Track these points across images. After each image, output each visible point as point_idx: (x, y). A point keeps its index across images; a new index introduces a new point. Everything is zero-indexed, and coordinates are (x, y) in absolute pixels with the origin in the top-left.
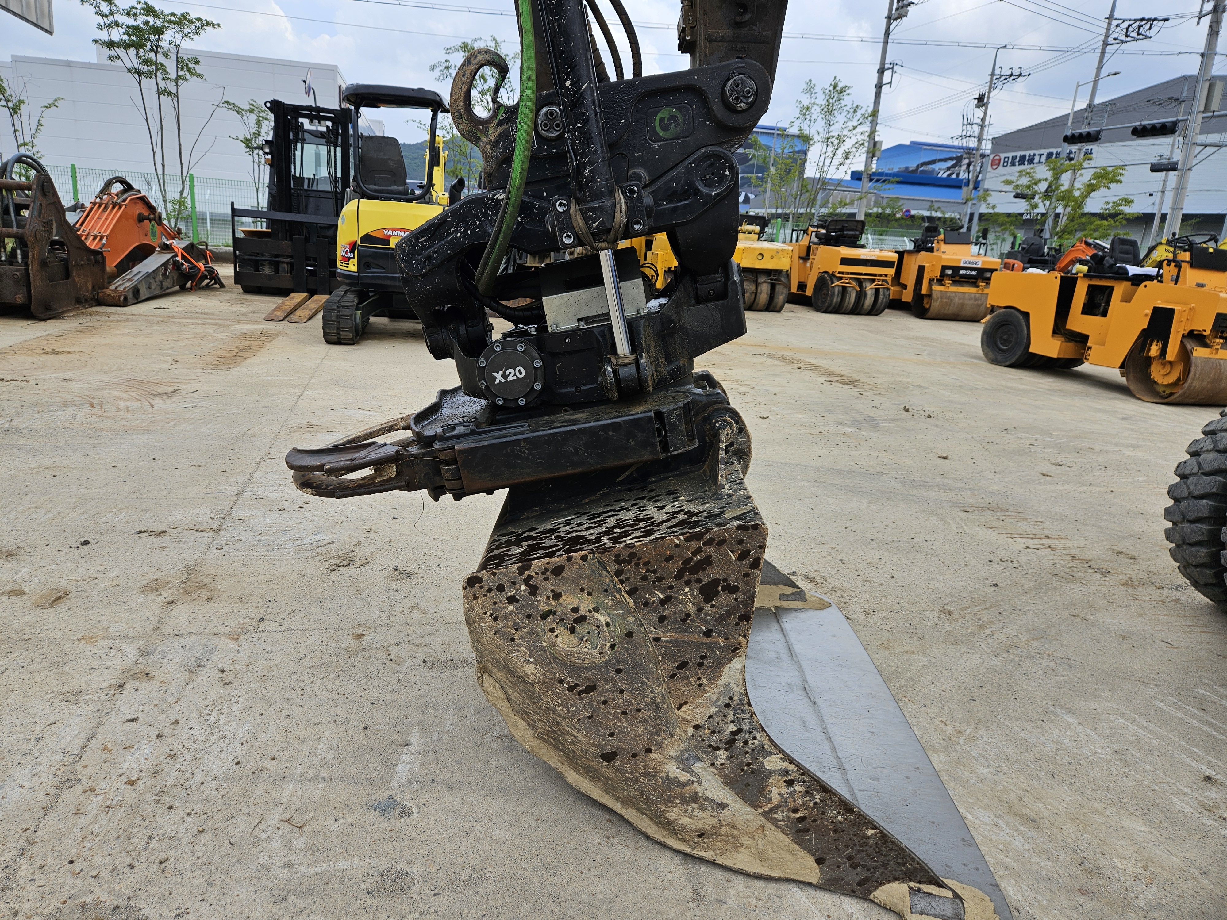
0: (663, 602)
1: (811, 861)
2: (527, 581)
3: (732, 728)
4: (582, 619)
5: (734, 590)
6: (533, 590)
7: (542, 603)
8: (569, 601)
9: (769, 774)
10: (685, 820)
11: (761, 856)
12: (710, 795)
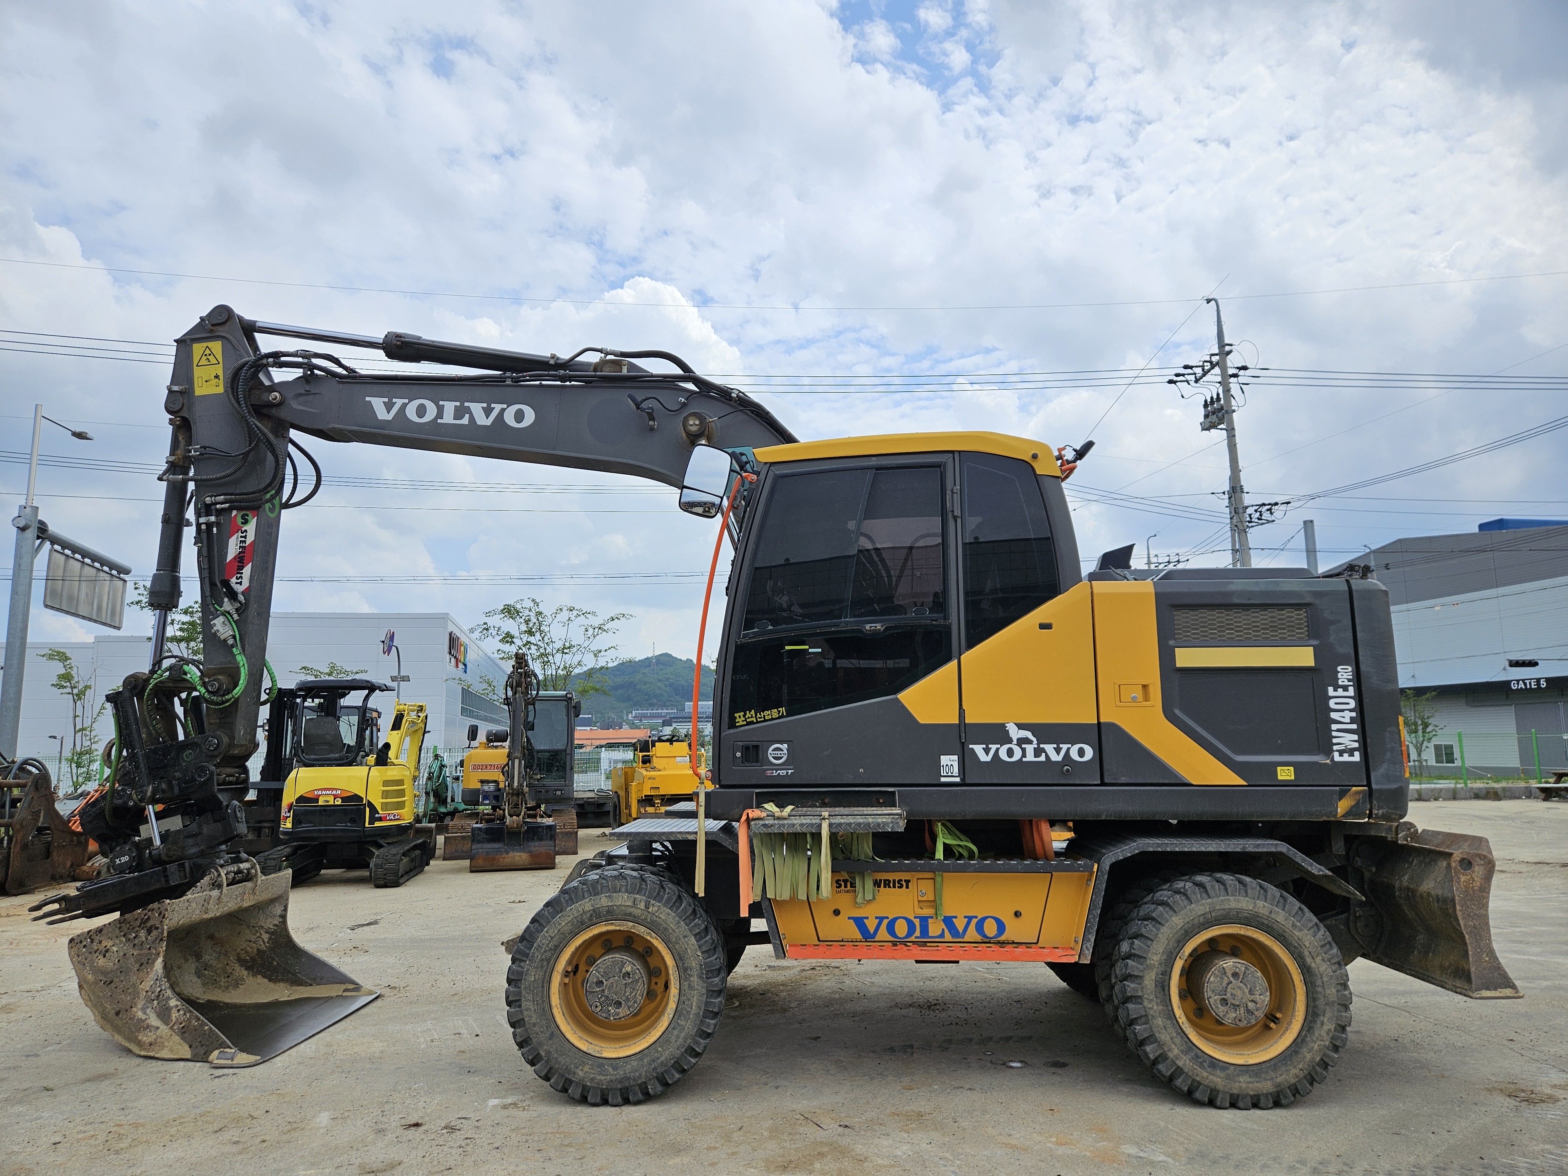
0: (135, 938)
1: (187, 1047)
2: (90, 938)
3: (159, 989)
4: (107, 951)
5: (157, 928)
6: (92, 941)
7: (95, 946)
8: (104, 944)
9: (171, 1008)
10: (145, 1038)
11: (171, 1050)
12: (153, 1023)
